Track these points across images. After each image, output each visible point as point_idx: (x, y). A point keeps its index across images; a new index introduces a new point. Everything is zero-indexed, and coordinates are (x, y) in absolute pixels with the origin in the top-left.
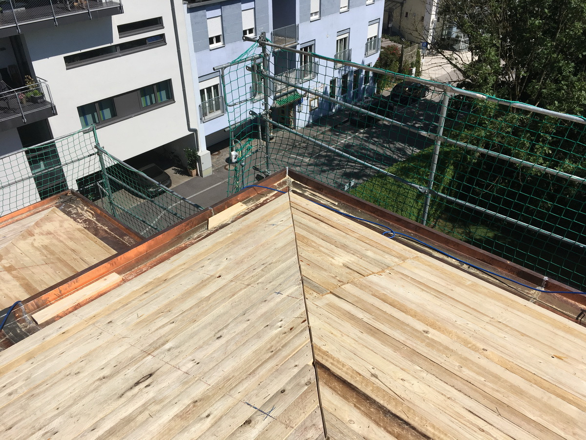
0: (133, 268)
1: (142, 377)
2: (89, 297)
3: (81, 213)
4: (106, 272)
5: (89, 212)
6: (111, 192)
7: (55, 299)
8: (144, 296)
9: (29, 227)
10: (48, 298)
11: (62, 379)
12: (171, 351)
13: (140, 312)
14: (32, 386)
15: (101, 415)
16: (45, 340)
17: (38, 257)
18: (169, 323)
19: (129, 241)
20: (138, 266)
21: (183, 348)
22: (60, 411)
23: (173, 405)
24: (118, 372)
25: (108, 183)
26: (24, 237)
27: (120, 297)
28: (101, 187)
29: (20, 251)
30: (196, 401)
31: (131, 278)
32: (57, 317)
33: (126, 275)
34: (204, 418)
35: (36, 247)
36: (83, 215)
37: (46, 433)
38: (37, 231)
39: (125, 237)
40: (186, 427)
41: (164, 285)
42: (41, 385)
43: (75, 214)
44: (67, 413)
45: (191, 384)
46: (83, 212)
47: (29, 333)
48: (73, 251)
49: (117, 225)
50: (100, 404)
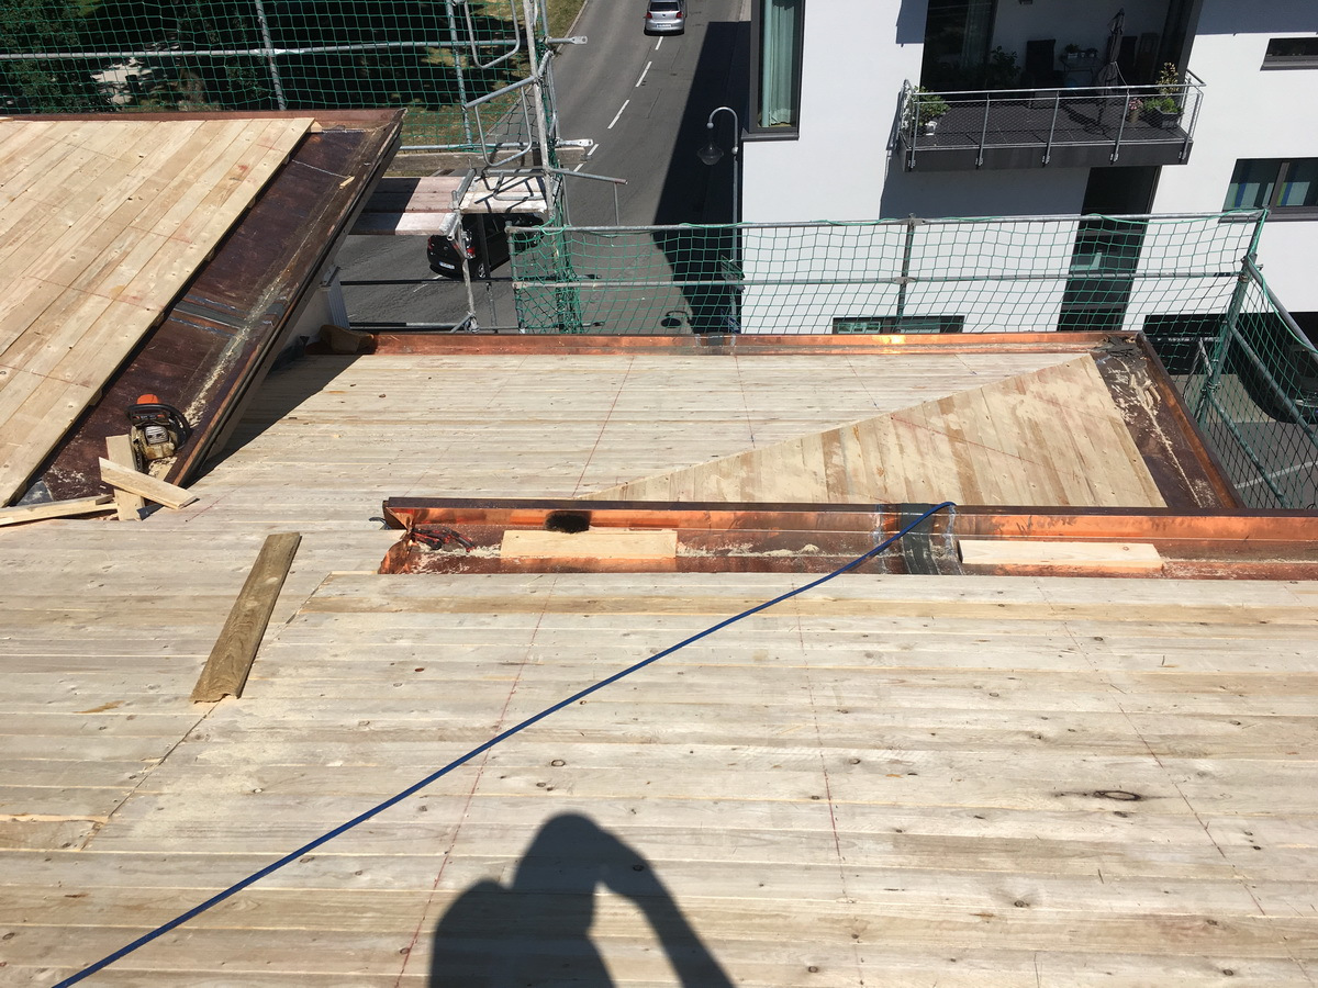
0: (1197, 558)
1: (1118, 788)
2: (1078, 565)
3: (1134, 390)
4: (1136, 535)
5: (1152, 394)
6: (1219, 371)
7: (1012, 533)
8: (1197, 629)
9: (1024, 373)
10: (1003, 525)
11: (964, 687)
12: (1206, 779)
13: (1171, 658)
14: (908, 665)
15: (1003, 803)
16: (964, 598)
17: (1011, 438)
18: (1227, 720)
19: (1204, 493)
20: (1211, 558)
21: (1237, 793)
22: (937, 742)
23: (1158, 890)
24: (1072, 746)
25: (1226, 349)
26: (1006, 389)
27: (1142, 602)
28: (1204, 351)
29: (987, 412)
30: (1215, 923)
31: (1182, 574)
32: (1001, 569)
33: (1175, 563)
34: (1218, 970)
35: (1017, 417)
36: (1134, 395)
37: (897, 762)
38: (1034, 387)
39: (1198, 482)
40: (1165, 956)
41: (1253, 631)
42: (924, 674)
43: (1121, 385)
44: (945, 753)
45: (1218, 877)
46: (1139, 390)
47: (941, 568)
48: (1081, 458)
49: (1196, 448)
50: (1013, 781)
